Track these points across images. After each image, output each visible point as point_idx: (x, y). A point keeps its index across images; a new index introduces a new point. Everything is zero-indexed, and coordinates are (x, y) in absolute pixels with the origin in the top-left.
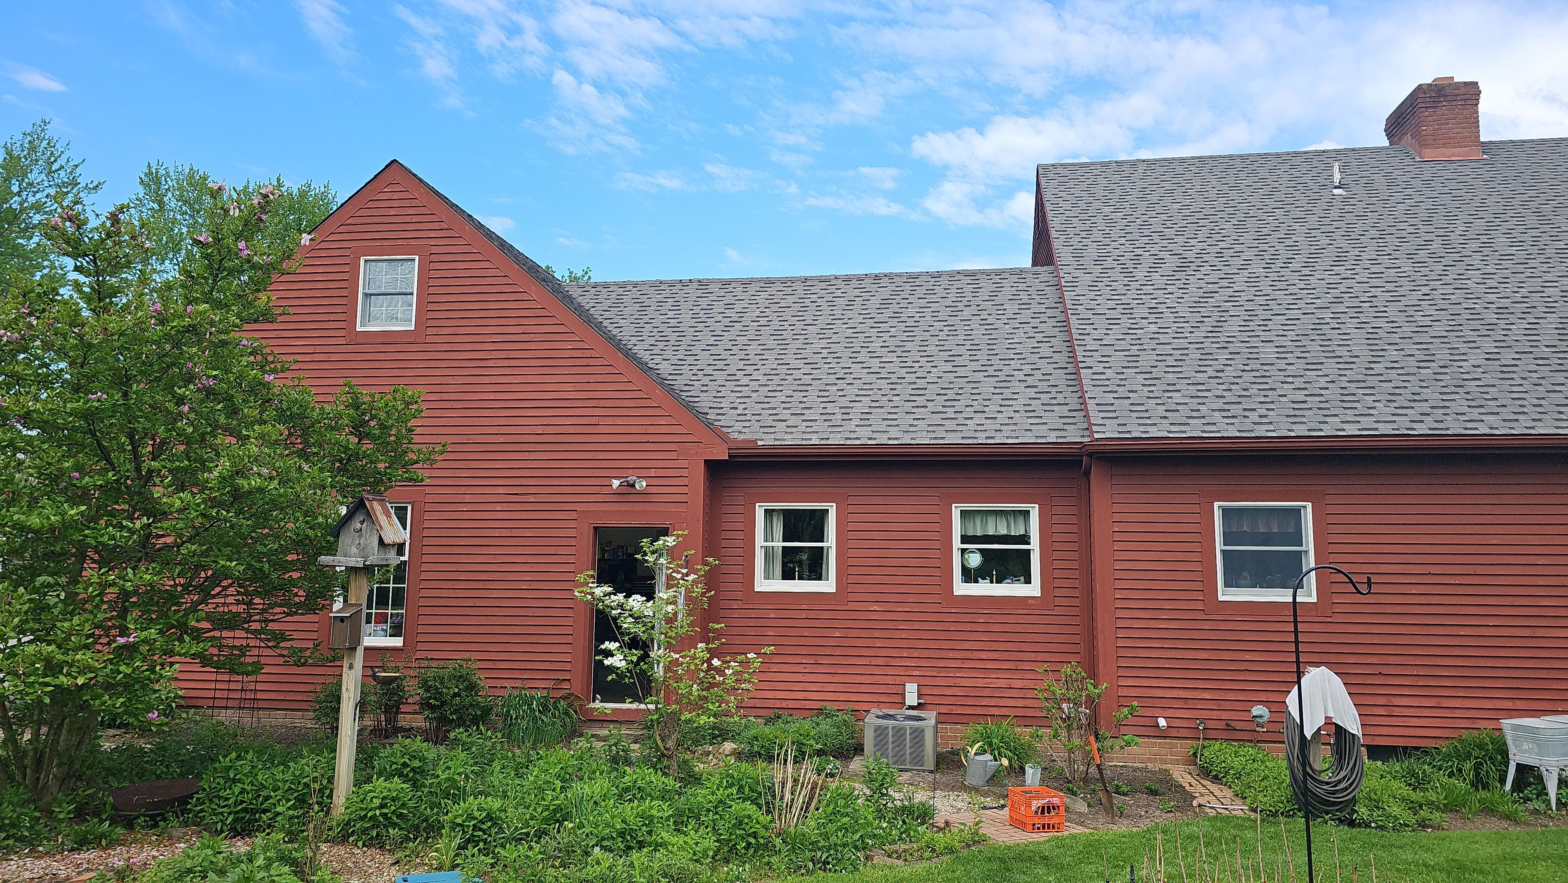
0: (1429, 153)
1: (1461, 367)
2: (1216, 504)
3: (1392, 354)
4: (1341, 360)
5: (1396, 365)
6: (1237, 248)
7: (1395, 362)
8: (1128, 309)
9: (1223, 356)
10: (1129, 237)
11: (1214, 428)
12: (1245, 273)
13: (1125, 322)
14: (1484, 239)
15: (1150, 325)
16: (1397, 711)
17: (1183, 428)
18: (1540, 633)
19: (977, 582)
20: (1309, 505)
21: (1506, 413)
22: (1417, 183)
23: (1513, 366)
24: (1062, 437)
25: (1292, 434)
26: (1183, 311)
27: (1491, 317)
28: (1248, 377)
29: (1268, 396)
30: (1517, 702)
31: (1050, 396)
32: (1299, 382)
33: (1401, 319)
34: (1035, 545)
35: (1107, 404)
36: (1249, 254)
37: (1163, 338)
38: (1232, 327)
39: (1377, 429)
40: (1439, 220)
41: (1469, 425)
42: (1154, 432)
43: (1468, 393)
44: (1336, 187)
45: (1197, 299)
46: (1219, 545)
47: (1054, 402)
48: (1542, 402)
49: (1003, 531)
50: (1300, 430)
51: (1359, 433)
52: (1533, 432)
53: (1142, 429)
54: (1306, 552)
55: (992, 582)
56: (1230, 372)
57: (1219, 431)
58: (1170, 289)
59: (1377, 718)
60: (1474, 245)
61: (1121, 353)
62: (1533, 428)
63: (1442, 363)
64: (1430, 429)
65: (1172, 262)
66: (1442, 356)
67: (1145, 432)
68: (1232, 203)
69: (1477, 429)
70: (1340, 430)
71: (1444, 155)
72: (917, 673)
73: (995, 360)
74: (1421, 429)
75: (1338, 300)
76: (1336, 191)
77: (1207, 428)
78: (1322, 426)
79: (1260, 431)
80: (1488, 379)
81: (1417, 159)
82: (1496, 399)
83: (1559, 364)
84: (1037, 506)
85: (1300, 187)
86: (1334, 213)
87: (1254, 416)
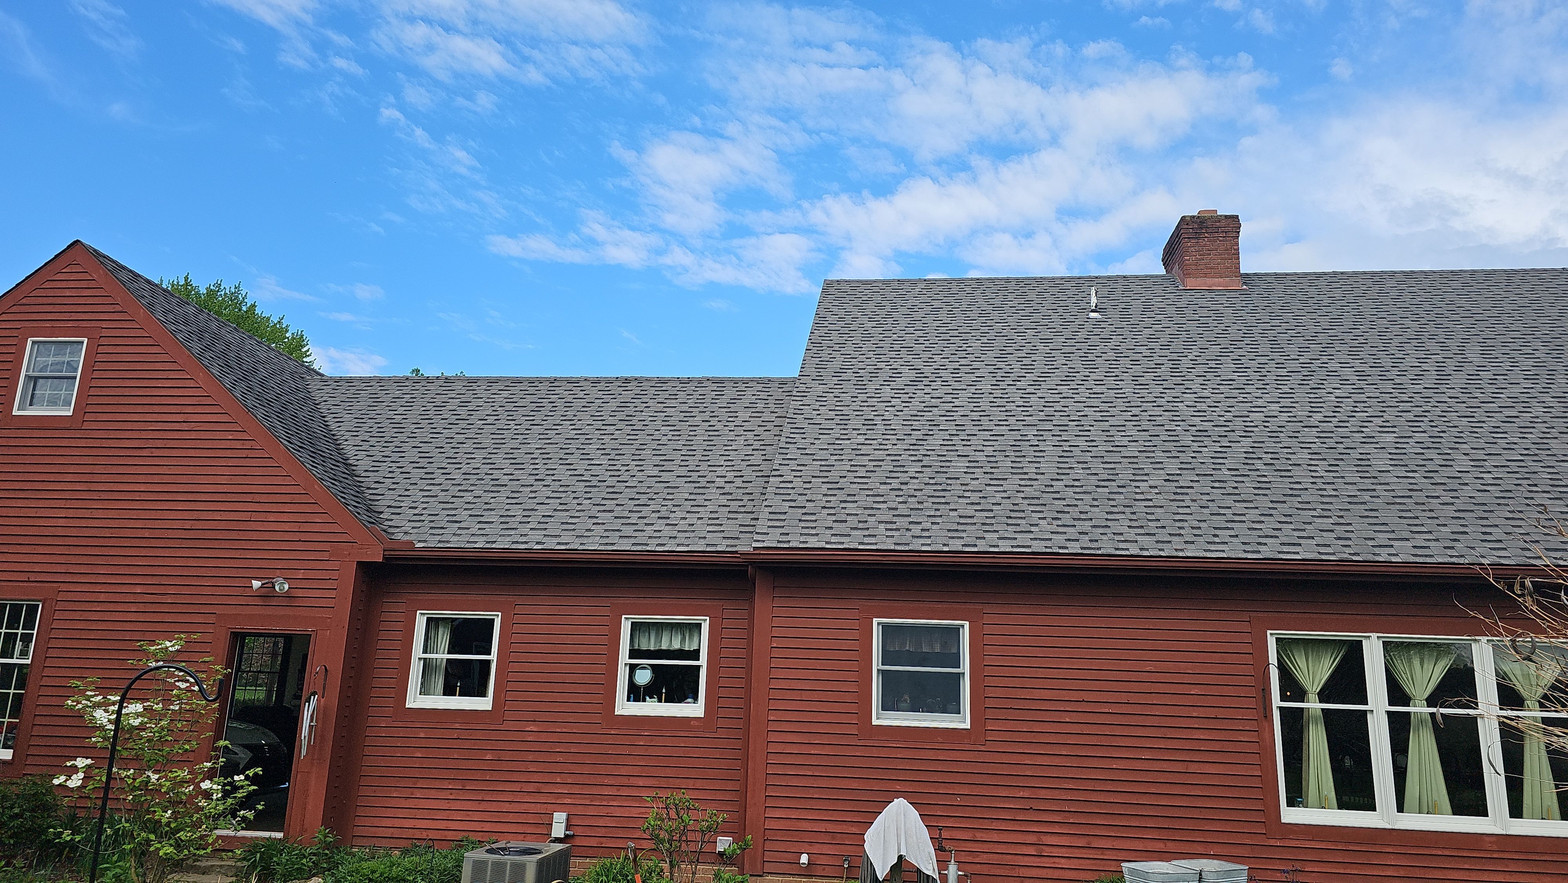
0: (1191, 283)
1: (1139, 487)
2: (875, 621)
3: (1079, 472)
4: (1026, 477)
5: (1076, 483)
6: (976, 365)
7: (1076, 480)
8: (845, 420)
9: (912, 470)
10: (879, 351)
11: (873, 540)
12: (972, 389)
13: (837, 432)
14: (1212, 364)
15: (859, 437)
16: (1047, 851)
17: (842, 539)
18: (1193, 768)
19: (644, 701)
20: (967, 624)
21: (1163, 535)
22: (1171, 310)
23: (1188, 487)
24: (732, 546)
25: (946, 549)
26: (896, 423)
27: (1187, 439)
28: (929, 490)
29: (939, 510)
30: (1169, 844)
31: (741, 503)
32: (975, 498)
33: (1100, 438)
34: (703, 661)
35: (780, 513)
36: (983, 372)
37: (865, 449)
38: (935, 441)
39: (1029, 547)
40: (1177, 345)
41: (1122, 545)
42: (813, 543)
43: (1134, 513)
44: (1093, 311)
45: (915, 413)
46: (876, 664)
47: (742, 510)
48: (1202, 525)
49: (676, 645)
50: (956, 545)
51: (1011, 550)
52: (1181, 554)
53: (802, 539)
54: (964, 673)
55: (660, 701)
56: (914, 484)
57: (876, 544)
58: (894, 402)
59: (1026, 858)
60: (1200, 370)
61: (817, 463)
62: (1182, 550)
63: (1121, 483)
64: (1082, 548)
65: (908, 375)
66: (1125, 475)
67: (804, 542)
68: (989, 323)
69: (1127, 549)
70: (994, 546)
71: (1205, 284)
72: (569, 801)
73: (704, 466)
74: (1074, 548)
75: (1048, 419)
76: (1092, 315)
77: (866, 540)
78: (978, 542)
79: (916, 545)
80: (1160, 500)
81: (1181, 287)
82: (1159, 520)
83: (1234, 488)
84: (708, 618)
85: (1060, 310)
86: (1082, 335)
87: (916, 530)
